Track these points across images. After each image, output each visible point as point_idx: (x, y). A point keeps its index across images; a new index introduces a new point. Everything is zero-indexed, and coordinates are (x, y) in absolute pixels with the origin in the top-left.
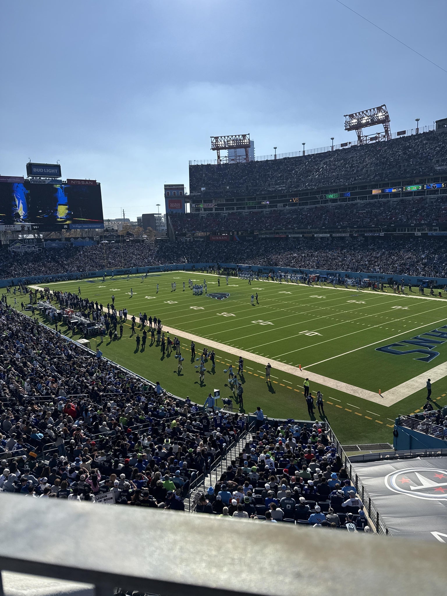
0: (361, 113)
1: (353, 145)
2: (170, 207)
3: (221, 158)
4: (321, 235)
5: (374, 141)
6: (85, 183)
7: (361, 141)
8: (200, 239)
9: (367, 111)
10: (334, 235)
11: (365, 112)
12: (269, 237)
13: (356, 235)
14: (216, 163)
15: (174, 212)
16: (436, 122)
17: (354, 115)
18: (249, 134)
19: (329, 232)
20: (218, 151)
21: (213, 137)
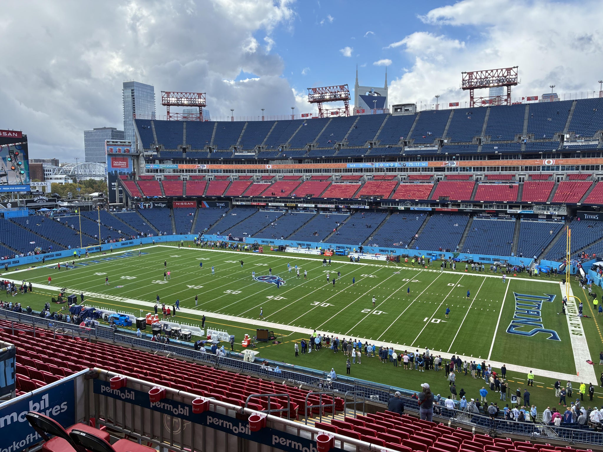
0: (324, 89)
1: (314, 116)
2: (113, 166)
3: (171, 115)
4: (305, 205)
5: (335, 116)
6: (8, 134)
7: (322, 114)
8: (162, 205)
9: (330, 88)
10: (319, 206)
11: (328, 88)
12: (245, 205)
13: (342, 207)
14: (165, 119)
15: (118, 172)
16: (393, 106)
17: (318, 89)
18: (205, 93)
19: (313, 203)
20: (168, 107)
21: (164, 92)
